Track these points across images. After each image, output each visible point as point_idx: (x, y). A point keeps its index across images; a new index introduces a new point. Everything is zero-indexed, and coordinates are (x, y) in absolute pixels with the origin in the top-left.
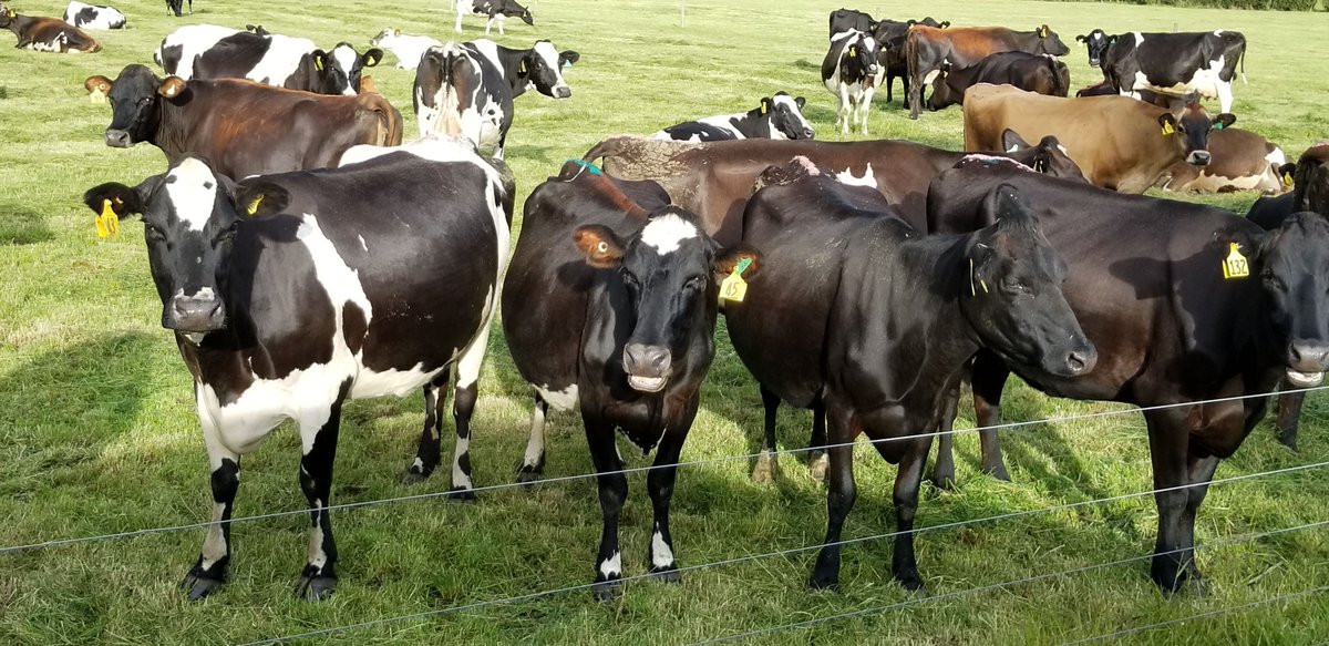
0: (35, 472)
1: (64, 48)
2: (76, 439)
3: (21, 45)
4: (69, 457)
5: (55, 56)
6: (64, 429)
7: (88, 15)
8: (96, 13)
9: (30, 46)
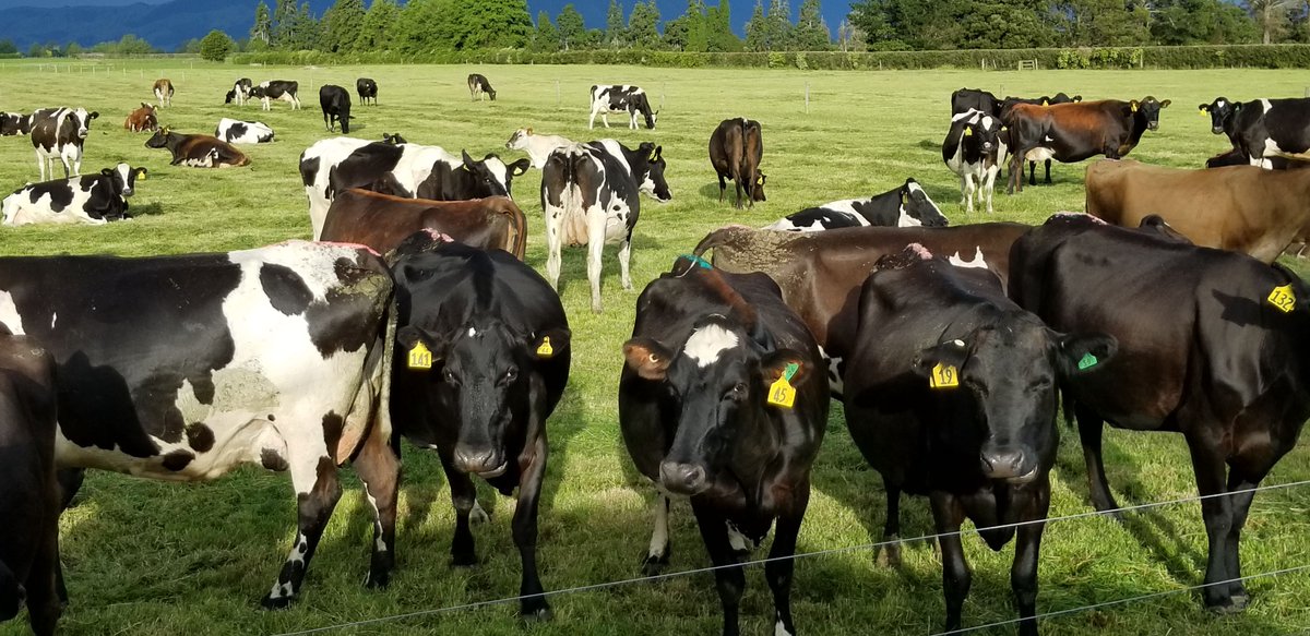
0: (182, 574)
1: (215, 163)
2: (221, 542)
3: (176, 162)
4: (215, 559)
5: (207, 171)
6: (209, 532)
7: (238, 130)
8: (246, 128)
9: (184, 163)
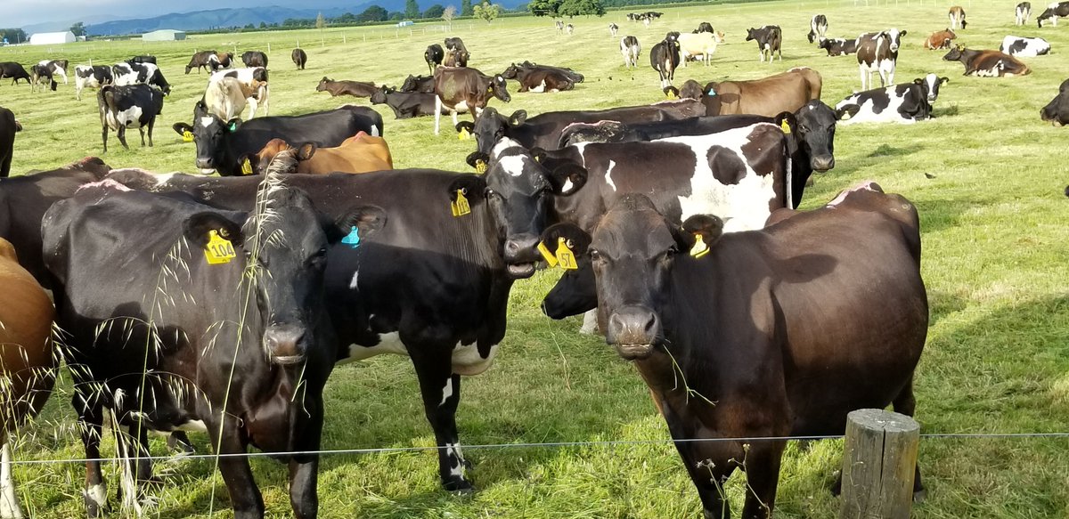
0: (999, 397)
1: (1001, 73)
2: (1030, 375)
3: (968, 73)
4: (1025, 388)
5: (994, 80)
6: (1020, 366)
7: (1020, 45)
8: (1026, 44)
9: (975, 73)
